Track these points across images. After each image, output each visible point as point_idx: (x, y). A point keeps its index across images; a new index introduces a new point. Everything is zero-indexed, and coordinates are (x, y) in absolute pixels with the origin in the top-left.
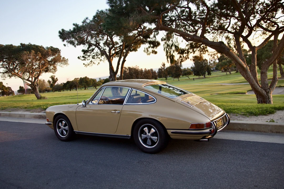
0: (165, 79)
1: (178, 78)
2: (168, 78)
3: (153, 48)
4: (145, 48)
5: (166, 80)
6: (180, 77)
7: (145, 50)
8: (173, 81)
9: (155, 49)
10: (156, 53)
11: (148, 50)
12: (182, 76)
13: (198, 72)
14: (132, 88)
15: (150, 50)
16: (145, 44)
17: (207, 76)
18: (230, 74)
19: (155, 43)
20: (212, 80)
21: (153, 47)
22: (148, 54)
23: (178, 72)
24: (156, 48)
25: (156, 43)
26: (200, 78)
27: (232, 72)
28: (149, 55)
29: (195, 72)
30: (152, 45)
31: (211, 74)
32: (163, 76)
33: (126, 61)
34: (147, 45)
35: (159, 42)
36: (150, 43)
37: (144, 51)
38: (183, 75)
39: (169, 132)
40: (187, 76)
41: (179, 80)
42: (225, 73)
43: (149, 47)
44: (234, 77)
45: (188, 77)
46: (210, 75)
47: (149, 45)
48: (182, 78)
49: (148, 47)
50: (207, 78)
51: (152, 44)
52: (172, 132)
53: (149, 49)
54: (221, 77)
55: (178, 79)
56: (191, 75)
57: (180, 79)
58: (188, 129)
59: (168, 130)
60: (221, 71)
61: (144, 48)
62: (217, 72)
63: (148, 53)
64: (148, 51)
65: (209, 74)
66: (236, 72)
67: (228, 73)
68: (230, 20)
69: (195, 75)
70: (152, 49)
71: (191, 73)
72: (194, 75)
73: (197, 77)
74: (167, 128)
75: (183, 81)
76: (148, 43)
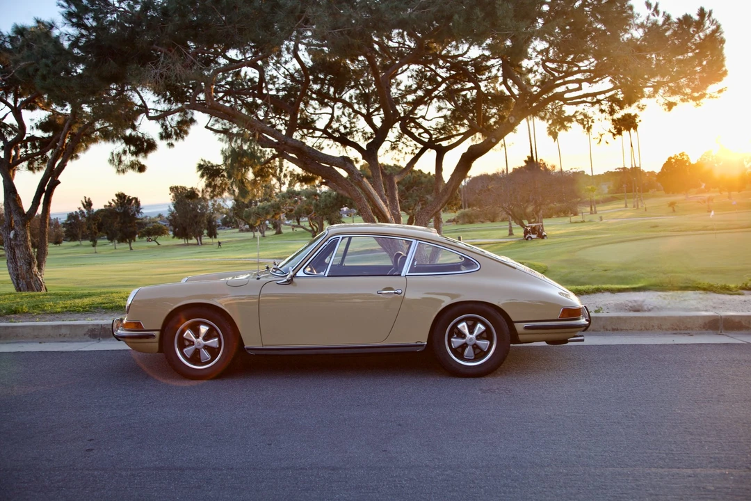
0: (92, 243)
1: (130, 243)
2: (99, 242)
3: (136, 156)
4: (112, 153)
5: (94, 246)
6: (135, 241)
7: (113, 157)
8: (113, 251)
9: (141, 159)
10: (142, 169)
11: (120, 158)
12: (139, 237)
13: (185, 229)
15: (128, 159)
16: (114, 141)
17: (206, 239)
18: (264, 236)
19: (142, 144)
20: (224, 251)
21: (136, 153)
22: (118, 171)
23: (130, 227)
24: (146, 156)
25: (145, 144)
26: (188, 244)
27: (267, 233)
28: (124, 172)
29: (175, 228)
30: (132, 148)
31: (217, 236)
32: (80, 236)
33: (59, 182)
34: (119, 146)
35: (154, 142)
36: (129, 140)
37: (111, 161)
38: (142, 236)
40: (153, 238)
41: (131, 249)
42: (250, 235)
43: (125, 152)
44: (276, 244)
45: (155, 241)
46: (215, 237)
47: (124, 145)
48: (140, 243)
49: (121, 151)
50: (206, 244)
51: (135, 145)
53: (123, 158)
54: (242, 244)
55: (128, 245)
56: (163, 237)
57: (133, 244)
60: (237, 230)
61: (110, 154)
62: (227, 231)
63: (122, 167)
64: (120, 161)
65: (212, 234)
66: (276, 234)
67: (258, 234)
68: (333, 108)
69: (177, 235)
70: (134, 158)
71: (163, 230)
72: (173, 237)
73: (182, 241)
75: (143, 252)
76: (123, 141)
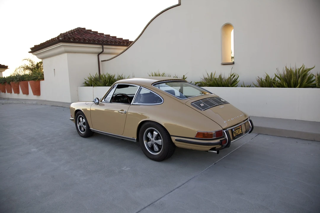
14: (140, 86)
39: (173, 139)
52: (176, 140)
58: (194, 137)
59: (172, 137)
74: (171, 134)
